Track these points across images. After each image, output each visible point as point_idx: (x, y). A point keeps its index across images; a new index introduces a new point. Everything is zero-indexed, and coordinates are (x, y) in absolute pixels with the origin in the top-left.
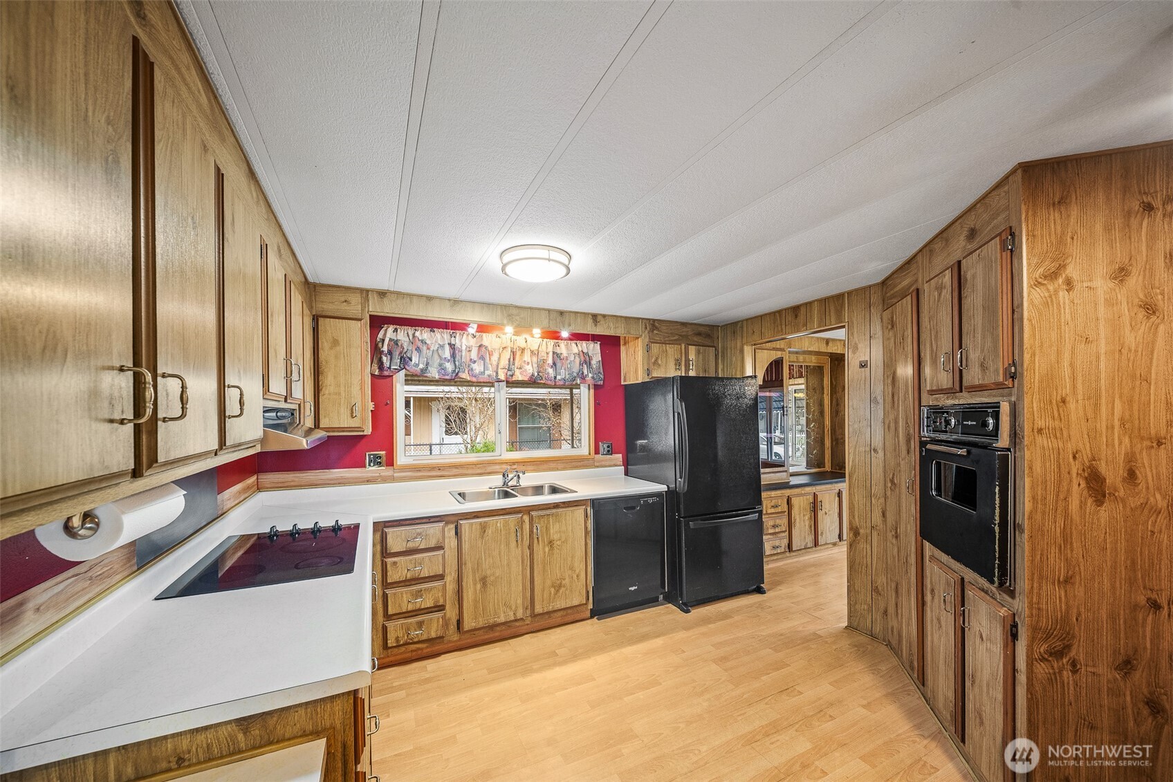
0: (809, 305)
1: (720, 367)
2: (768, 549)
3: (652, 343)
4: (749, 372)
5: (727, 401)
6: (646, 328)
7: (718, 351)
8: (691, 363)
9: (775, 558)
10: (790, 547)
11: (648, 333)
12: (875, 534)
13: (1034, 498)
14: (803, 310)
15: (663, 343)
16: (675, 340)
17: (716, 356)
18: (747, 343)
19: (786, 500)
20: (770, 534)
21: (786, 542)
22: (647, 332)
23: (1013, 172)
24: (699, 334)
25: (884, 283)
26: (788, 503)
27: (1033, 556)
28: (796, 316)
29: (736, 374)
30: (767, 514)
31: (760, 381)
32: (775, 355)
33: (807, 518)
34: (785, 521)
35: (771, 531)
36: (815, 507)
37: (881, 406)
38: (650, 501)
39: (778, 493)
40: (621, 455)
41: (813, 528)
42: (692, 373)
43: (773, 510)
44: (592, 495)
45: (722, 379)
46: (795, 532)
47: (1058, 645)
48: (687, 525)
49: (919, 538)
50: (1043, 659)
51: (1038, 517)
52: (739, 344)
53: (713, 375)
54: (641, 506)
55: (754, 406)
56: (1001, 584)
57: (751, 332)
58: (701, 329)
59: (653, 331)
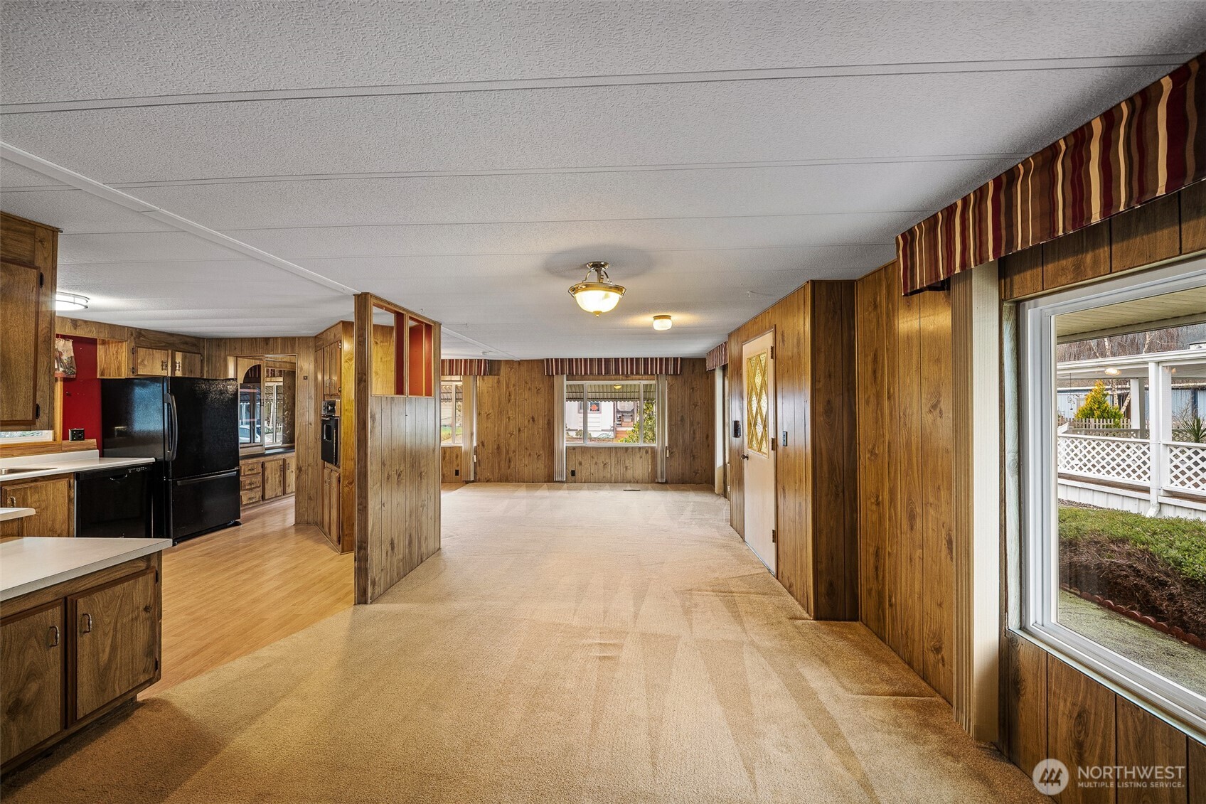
0: (276, 339)
1: (205, 369)
2: (244, 500)
3: (138, 347)
4: (231, 374)
5: (212, 396)
6: (132, 335)
7: (204, 358)
8: (178, 365)
9: (251, 506)
10: (263, 498)
11: (135, 339)
12: (310, 468)
13: (344, 433)
14: (271, 341)
15: (149, 348)
16: (162, 346)
17: (202, 361)
18: (230, 355)
19: (260, 465)
20: (247, 490)
21: (260, 494)
22: (132, 338)
23: (339, 323)
24: (186, 343)
25: (316, 337)
26: (262, 467)
27: (344, 452)
28: (267, 344)
29: (219, 376)
30: (244, 475)
31: (241, 380)
32: (254, 363)
33: (277, 476)
34: (260, 478)
35: (247, 487)
36: (284, 468)
37: (313, 401)
38: (139, 470)
39: (255, 460)
40: (95, 440)
41: (282, 482)
42: (178, 374)
43: (250, 473)
44: (76, 469)
45: (208, 380)
46: (268, 487)
47: (351, 480)
48: (175, 483)
49: (320, 461)
50: (347, 486)
51: (346, 439)
52: (223, 354)
53: (198, 376)
54: (129, 474)
55: (234, 399)
56: (336, 464)
57: (233, 348)
58: (188, 339)
59: (139, 338)
